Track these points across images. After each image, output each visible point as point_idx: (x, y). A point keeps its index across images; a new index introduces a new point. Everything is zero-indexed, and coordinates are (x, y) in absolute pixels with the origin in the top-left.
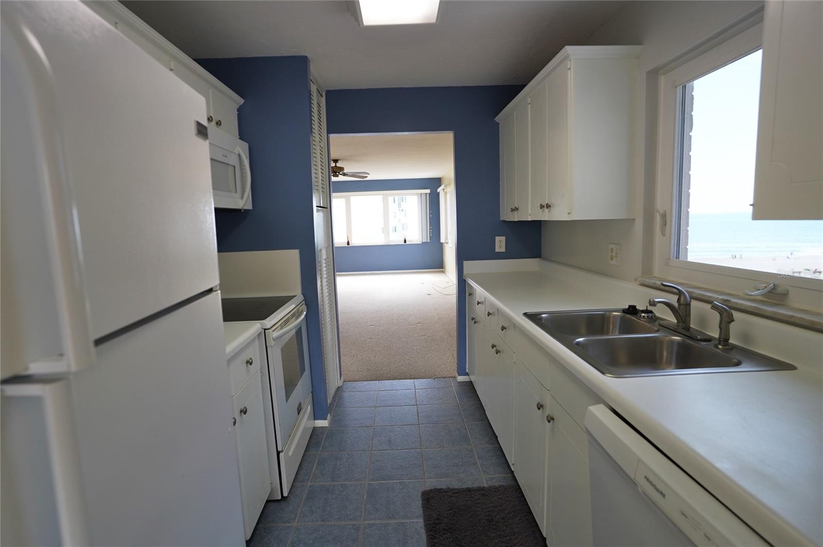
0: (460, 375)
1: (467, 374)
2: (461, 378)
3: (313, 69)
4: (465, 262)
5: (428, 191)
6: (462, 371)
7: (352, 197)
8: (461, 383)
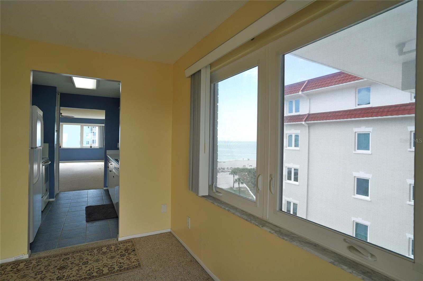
0: (104, 187)
1: (107, 187)
2: (105, 188)
3: (57, 89)
4: (107, 151)
5: (104, 125)
6: (105, 186)
7: (64, 125)
8: (105, 190)
